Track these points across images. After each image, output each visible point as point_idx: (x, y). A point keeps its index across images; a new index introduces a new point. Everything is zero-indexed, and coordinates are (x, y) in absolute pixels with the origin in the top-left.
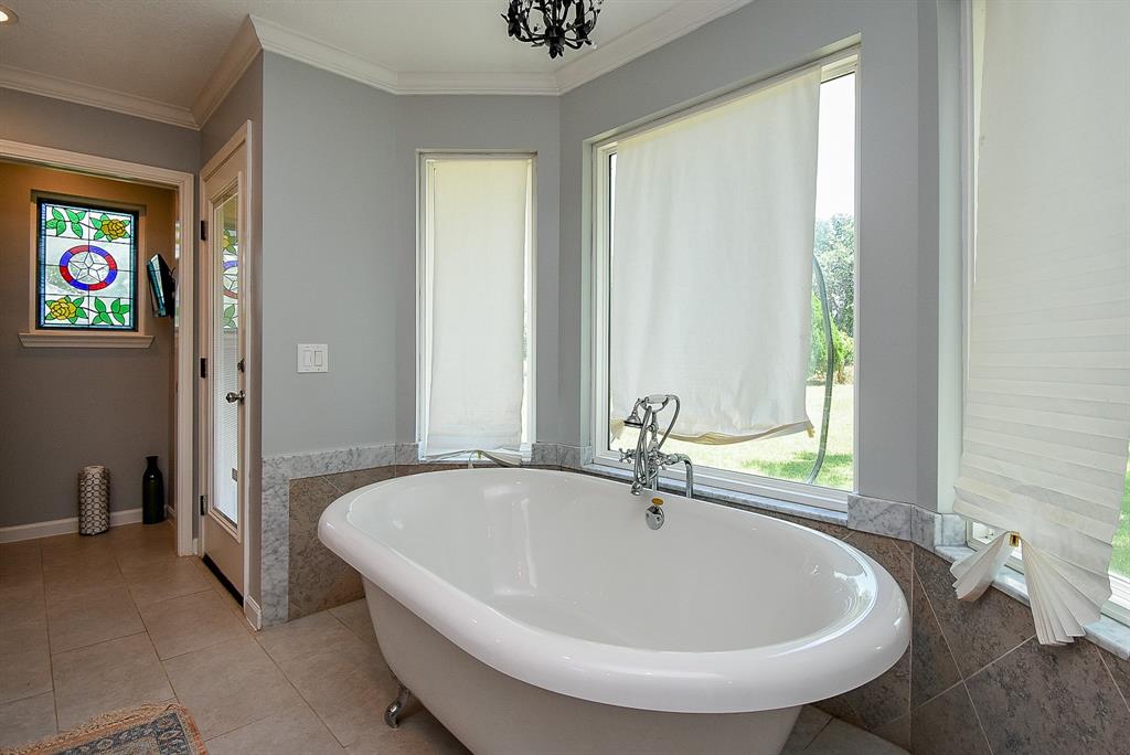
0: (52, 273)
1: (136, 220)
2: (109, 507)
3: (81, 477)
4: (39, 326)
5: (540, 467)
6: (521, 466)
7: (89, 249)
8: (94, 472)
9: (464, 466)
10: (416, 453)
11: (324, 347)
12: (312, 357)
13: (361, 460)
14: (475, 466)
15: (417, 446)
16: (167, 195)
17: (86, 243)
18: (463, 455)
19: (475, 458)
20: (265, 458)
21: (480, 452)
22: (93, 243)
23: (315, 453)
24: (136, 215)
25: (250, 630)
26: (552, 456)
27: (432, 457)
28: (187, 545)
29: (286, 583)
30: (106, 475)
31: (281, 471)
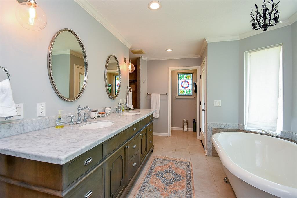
0: (180, 86)
1: (192, 75)
2: (188, 127)
3: (184, 121)
4: (178, 95)
5: (284, 138)
6: (277, 137)
7: (185, 81)
8: (185, 120)
9: (257, 133)
10: (244, 127)
11: (220, 101)
12: (218, 103)
13: (229, 126)
14: (261, 134)
15: (244, 126)
16: (196, 70)
17: (185, 80)
18: (257, 130)
19: (261, 132)
20: (208, 122)
21: (263, 130)
22: (186, 80)
23: (218, 123)
24: (192, 74)
25: (205, 155)
26: (288, 136)
27: (248, 129)
28: (198, 137)
29: (212, 148)
30: (187, 121)
31: (211, 126)
